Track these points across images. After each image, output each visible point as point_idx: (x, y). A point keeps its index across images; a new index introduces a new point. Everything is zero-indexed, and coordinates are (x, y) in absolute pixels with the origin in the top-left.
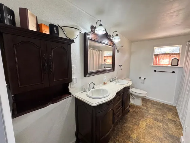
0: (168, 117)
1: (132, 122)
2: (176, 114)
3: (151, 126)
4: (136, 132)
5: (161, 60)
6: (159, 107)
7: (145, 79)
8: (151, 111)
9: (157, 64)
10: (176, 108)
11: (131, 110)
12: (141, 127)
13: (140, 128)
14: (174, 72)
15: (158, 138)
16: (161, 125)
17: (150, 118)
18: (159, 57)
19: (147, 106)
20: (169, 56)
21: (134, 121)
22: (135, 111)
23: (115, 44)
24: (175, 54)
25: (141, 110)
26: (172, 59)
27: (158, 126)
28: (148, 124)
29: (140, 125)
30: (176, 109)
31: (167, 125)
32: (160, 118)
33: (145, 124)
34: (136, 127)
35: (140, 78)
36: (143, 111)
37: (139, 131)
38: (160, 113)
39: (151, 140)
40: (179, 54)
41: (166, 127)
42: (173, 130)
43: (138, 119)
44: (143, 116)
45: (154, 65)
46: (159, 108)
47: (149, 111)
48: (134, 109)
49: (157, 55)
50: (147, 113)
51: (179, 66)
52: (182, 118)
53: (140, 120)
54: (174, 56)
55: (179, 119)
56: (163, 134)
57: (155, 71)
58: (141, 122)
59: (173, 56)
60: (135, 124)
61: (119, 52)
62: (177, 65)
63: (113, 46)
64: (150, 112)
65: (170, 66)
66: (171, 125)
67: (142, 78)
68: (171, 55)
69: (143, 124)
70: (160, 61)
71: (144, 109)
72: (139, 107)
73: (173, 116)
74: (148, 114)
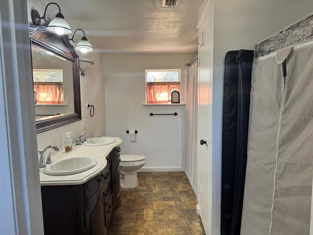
0: (179, 189)
1: (132, 219)
2: (187, 182)
3: (160, 211)
4: (141, 229)
5: (158, 93)
6: (164, 179)
7: (136, 132)
8: (156, 190)
9: (152, 103)
10: (185, 173)
11: (123, 201)
12: (148, 219)
13: (145, 221)
14: (176, 114)
15: (173, 221)
16: (172, 203)
17: (156, 201)
18: (153, 88)
19: (148, 183)
20: (167, 86)
21: (134, 214)
22: (130, 200)
23: (77, 56)
24: (174, 83)
25: (139, 193)
26: (172, 91)
27: (169, 207)
28: (155, 210)
29: (144, 217)
30: (186, 175)
31: (180, 200)
32: (170, 194)
33: (151, 212)
34: (139, 223)
35: (128, 132)
36: (143, 194)
37: (146, 225)
38: (167, 188)
39: (165, 228)
40: (179, 83)
41: (179, 203)
42: (187, 203)
43: (140, 209)
44: (145, 203)
45: (149, 104)
46: (165, 181)
47: (152, 191)
48: (128, 197)
49: (151, 84)
50: (151, 194)
51: (181, 103)
52: (194, 183)
53: (143, 209)
54: (174, 88)
55: (191, 187)
56: (178, 213)
57: (151, 114)
58: (145, 212)
59: (172, 87)
60: (137, 219)
61: (84, 75)
62: (179, 102)
63: (73, 61)
64: (154, 191)
65: (170, 103)
66: (184, 199)
67: (132, 132)
68: (169, 86)
69: (149, 213)
70: (157, 95)
71: (144, 191)
72: (135, 191)
73: (184, 185)
74: (152, 196)
